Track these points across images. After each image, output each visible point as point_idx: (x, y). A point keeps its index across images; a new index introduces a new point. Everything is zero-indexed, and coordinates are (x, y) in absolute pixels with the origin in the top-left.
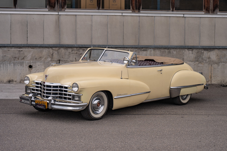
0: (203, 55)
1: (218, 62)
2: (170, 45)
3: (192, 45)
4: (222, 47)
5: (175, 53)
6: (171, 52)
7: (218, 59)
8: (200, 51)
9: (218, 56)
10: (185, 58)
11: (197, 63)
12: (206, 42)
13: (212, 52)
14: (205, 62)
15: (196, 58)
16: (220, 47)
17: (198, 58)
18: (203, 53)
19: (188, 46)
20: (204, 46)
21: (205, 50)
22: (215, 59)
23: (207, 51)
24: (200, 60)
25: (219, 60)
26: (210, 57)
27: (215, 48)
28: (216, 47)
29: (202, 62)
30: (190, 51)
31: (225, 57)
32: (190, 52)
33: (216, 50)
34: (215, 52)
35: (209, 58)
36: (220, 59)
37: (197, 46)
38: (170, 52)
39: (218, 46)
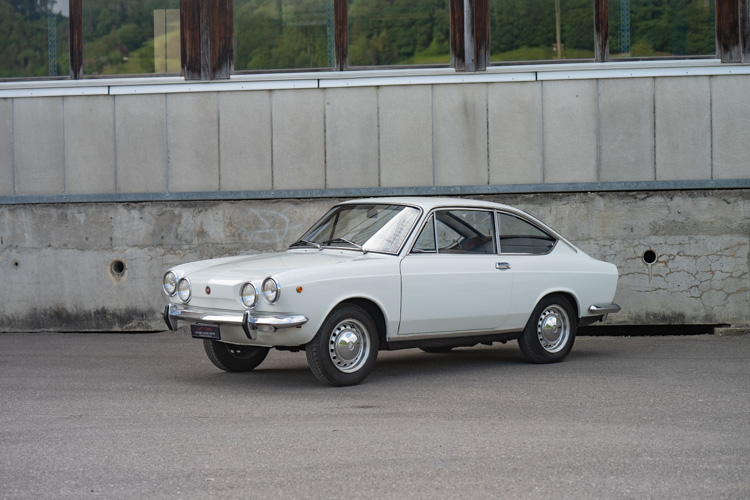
0: (179, 223)
1: (232, 246)
2: (67, 193)
3: (142, 190)
4: (247, 192)
5: (82, 218)
6: (70, 216)
7: (233, 235)
8: (169, 209)
9: (230, 224)
10: (117, 234)
11: (160, 250)
12: (188, 180)
13: (209, 210)
14: (187, 247)
15: (154, 234)
16: (239, 192)
17: (163, 234)
18: (180, 216)
19: (126, 195)
20: (185, 193)
21: (184, 206)
22: (222, 236)
23: (191, 210)
24: (170, 239)
25: (237, 238)
26: (206, 228)
27: (220, 197)
28: (225, 193)
29: (175, 248)
30: (133, 211)
31: (257, 228)
32: (135, 213)
33: (225, 205)
34: (221, 212)
35: (202, 233)
36: (239, 235)
37: (157, 194)
38: (64, 217)
39: (231, 193)
